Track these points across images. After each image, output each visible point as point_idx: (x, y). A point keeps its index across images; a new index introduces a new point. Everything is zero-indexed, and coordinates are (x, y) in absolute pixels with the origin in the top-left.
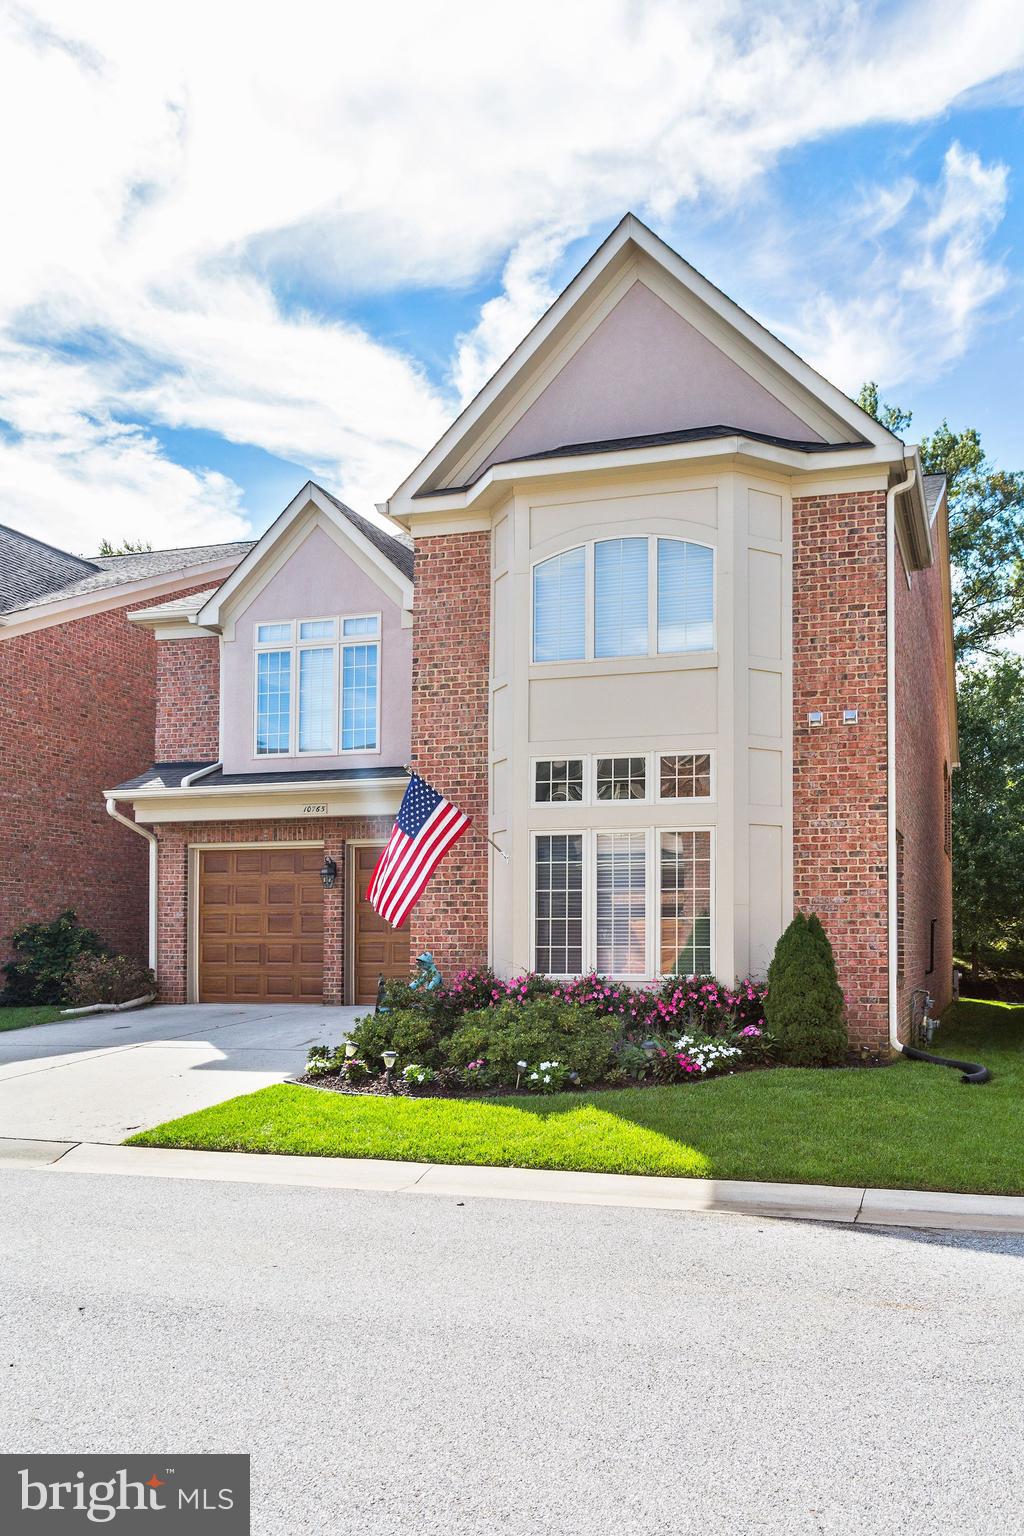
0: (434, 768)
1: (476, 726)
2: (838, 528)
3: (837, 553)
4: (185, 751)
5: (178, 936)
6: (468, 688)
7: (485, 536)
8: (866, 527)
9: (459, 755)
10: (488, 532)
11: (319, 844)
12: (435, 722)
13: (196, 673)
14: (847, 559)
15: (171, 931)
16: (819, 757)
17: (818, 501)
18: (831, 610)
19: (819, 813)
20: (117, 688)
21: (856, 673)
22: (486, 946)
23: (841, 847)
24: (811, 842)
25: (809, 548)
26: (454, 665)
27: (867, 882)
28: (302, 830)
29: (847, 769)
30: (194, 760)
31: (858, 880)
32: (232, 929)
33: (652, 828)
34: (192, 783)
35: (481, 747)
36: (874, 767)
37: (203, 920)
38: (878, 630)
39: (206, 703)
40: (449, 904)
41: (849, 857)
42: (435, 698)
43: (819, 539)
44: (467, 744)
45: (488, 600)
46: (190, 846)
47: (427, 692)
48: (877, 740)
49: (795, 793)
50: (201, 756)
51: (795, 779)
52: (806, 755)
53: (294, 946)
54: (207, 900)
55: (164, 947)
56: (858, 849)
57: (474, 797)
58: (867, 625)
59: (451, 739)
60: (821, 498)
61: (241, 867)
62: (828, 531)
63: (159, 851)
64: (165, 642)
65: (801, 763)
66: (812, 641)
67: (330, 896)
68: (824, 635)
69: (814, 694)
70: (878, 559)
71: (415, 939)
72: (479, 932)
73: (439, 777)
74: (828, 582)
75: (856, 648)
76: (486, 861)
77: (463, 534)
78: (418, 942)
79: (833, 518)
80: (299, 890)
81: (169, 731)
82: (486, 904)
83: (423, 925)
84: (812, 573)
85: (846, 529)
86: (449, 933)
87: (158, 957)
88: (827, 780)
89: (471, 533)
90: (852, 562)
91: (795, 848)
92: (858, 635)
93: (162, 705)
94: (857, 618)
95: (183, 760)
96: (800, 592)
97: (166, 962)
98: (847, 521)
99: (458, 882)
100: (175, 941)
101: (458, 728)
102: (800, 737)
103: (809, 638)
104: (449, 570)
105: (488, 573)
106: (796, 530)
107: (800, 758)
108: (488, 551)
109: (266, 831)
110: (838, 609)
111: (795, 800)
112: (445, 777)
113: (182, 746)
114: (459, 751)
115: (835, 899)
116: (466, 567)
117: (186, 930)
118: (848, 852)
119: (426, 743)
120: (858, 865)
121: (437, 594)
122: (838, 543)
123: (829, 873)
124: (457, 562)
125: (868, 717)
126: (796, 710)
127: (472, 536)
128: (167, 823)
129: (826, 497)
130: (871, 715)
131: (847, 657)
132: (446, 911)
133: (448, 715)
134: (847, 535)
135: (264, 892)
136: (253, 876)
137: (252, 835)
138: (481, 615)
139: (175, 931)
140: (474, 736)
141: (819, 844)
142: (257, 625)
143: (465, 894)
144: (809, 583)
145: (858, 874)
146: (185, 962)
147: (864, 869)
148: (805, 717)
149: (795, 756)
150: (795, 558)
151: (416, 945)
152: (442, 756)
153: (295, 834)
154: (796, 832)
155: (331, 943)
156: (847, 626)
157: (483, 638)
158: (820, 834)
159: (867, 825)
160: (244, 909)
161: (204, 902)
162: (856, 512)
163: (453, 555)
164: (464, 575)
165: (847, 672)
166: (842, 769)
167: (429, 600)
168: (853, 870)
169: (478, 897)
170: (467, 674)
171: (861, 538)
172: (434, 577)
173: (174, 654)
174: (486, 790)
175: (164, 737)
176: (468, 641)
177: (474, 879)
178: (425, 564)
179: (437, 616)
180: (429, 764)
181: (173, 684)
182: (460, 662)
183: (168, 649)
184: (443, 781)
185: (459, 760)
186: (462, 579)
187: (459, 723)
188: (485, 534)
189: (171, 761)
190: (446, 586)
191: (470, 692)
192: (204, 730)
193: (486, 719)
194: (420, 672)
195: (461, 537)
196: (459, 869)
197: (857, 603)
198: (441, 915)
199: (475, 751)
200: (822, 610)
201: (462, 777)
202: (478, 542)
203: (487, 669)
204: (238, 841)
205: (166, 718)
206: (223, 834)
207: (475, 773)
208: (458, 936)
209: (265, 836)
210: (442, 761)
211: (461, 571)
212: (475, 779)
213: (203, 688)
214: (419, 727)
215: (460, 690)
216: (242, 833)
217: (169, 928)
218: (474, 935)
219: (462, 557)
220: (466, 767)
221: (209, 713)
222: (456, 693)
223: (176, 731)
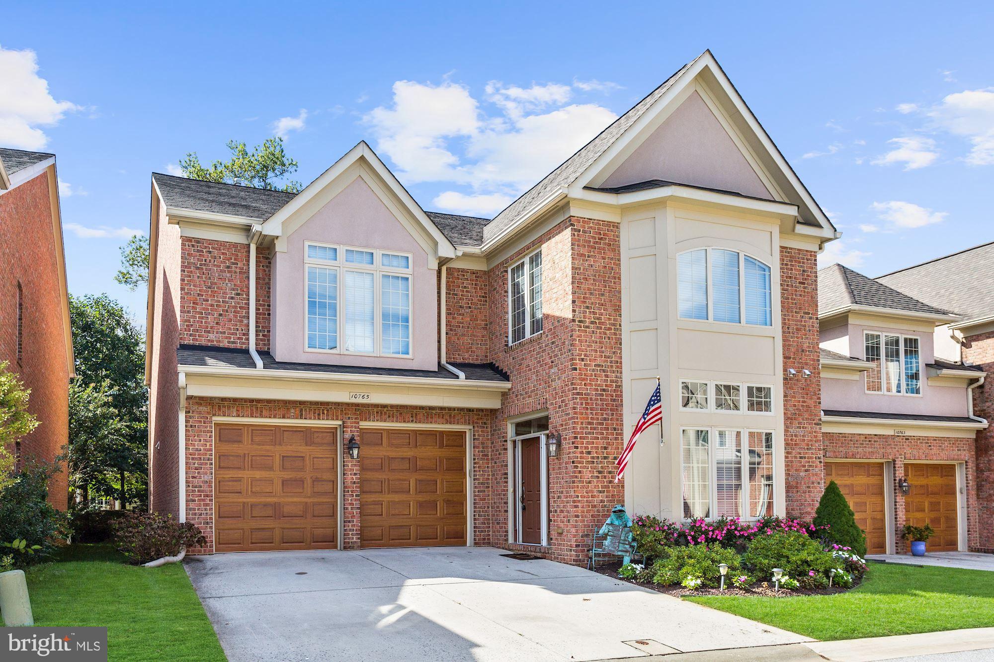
0: (588, 378)
1: (614, 353)
2: (798, 268)
3: (798, 281)
4: (211, 336)
5: (206, 496)
6: (608, 326)
7: (616, 226)
9: (604, 371)
10: (618, 223)
11: (336, 424)
12: (588, 346)
13: (221, 271)
14: (802, 286)
15: (199, 491)
16: (793, 394)
18: (796, 312)
21: (807, 349)
23: (803, 445)
24: (790, 441)
26: (599, 309)
28: (326, 412)
30: (221, 345)
32: (247, 490)
33: (745, 429)
35: (618, 367)
36: (816, 402)
37: (218, 483)
38: (816, 327)
39: (232, 298)
40: (600, 472)
41: (806, 451)
42: (588, 330)
43: (790, 272)
44: (609, 364)
45: (620, 269)
47: (582, 324)
48: (817, 387)
49: (785, 413)
50: (229, 342)
51: (784, 405)
52: (788, 392)
53: (305, 504)
54: (222, 465)
55: (192, 505)
56: (810, 446)
57: (614, 400)
58: (811, 324)
59: (599, 359)
60: (790, 248)
61: (256, 439)
62: (793, 268)
63: (187, 421)
66: (788, 328)
67: (350, 464)
68: (793, 325)
69: (790, 358)
71: (577, 496)
72: (619, 492)
73: (591, 385)
74: (794, 297)
75: (807, 338)
77: (603, 221)
78: (580, 499)
79: (795, 261)
84: (787, 290)
85: (801, 269)
86: (600, 492)
87: (186, 514)
89: (608, 222)
90: (805, 288)
91: (785, 444)
92: (808, 330)
94: (807, 319)
95: (209, 344)
98: (801, 264)
99: (605, 458)
100: (203, 500)
101: (603, 352)
102: (786, 382)
103: (787, 326)
104: (594, 243)
105: (619, 251)
106: (781, 264)
108: (618, 236)
110: (798, 313)
111: (785, 417)
112: (596, 385)
113: (209, 332)
114: (604, 368)
115: (801, 474)
116: (605, 244)
118: (806, 447)
119: (583, 360)
120: (810, 455)
121: (587, 258)
122: (798, 275)
123: (798, 459)
124: (599, 239)
125: (813, 374)
126: (784, 366)
127: (609, 224)
129: (793, 249)
131: (804, 340)
132: (598, 477)
134: (802, 272)
135: (277, 461)
136: (269, 447)
137: (281, 412)
138: (615, 278)
139: (202, 491)
140: (613, 359)
141: (794, 443)
142: (305, 244)
143: (610, 466)
144: (785, 296)
145: (810, 460)
148: (788, 371)
149: (784, 392)
150: (781, 280)
152: (593, 370)
153: (319, 415)
156: (803, 323)
157: (617, 294)
158: (794, 437)
159: (814, 433)
160: (258, 474)
161: (219, 467)
162: (805, 261)
163: (596, 233)
164: (604, 249)
165: (804, 348)
167: (582, 261)
168: (808, 458)
170: (608, 316)
171: (808, 276)
172: (584, 246)
174: (621, 396)
175: (189, 321)
176: (608, 294)
177: (615, 456)
178: (578, 235)
179: (587, 273)
180: (585, 375)
181: (198, 277)
182: (603, 307)
183: (193, 246)
184: (594, 387)
185: (604, 374)
186: (603, 251)
187: (603, 349)
188: (616, 224)
189: (197, 343)
190: (592, 254)
191: (610, 329)
192: (230, 320)
193: (620, 349)
194: (577, 309)
195: (602, 223)
196: (606, 448)
197: (806, 311)
198: (595, 480)
199: (614, 369)
200: (792, 312)
201: (606, 386)
202: (612, 228)
203: (620, 315)
204: (266, 417)
205: (192, 305)
206: (252, 410)
207: (614, 384)
208: (605, 494)
209: (292, 414)
210: (593, 373)
211: (602, 246)
212: (614, 388)
213: (229, 285)
214: (578, 348)
215: (603, 327)
216: (270, 410)
217: (196, 489)
218: (615, 493)
219: (602, 236)
220: (609, 379)
221: (235, 307)
222: (601, 328)
223: (202, 318)
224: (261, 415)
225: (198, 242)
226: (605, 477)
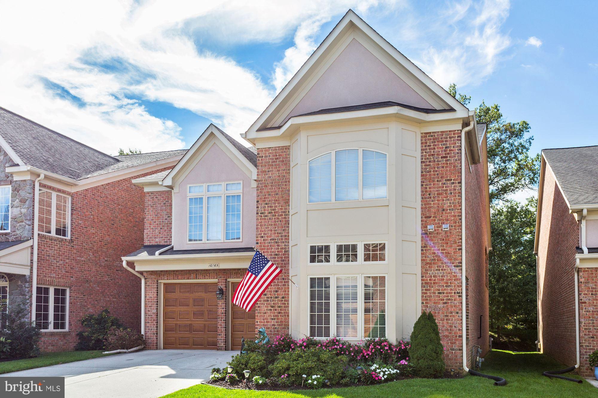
0: (266, 248)
1: (284, 230)
2: (440, 146)
3: (440, 156)
4: (157, 240)
5: (154, 320)
6: (280, 213)
7: (288, 148)
8: (452, 146)
9: (276, 243)
10: (289, 146)
11: (216, 280)
12: (266, 228)
13: (162, 206)
14: (444, 159)
15: (151, 318)
16: (432, 245)
17: (432, 134)
18: (438, 181)
19: (432, 269)
20: (127, 212)
21: (448, 208)
22: (288, 325)
23: (442, 283)
24: (429, 281)
25: (428, 154)
26: (275, 203)
27: (453, 298)
28: (208, 275)
29: (444, 250)
30: (161, 244)
31: (449, 298)
32: (177, 317)
33: (360, 274)
34: (160, 254)
35: (286, 239)
36: (456, 249)
37: (165, 314)
38: (458, 190)
39: (166, 219)
40: (272, 307)
41: (445, 288)
42: (266, 218)
43: (432, 151)
44: (280, 238)
45: (289, 175)
46: (159, 281)
47: (263, 215)
48: (457, 237)
49: (422, 260)
50: (164, 242)
51: (422, 254)
52: (427, 243)
53: (204, 324)
54: (167, 304)
55: (148, 325)
56: (449, 284)
57: (283, 261)
58: (453, 188)
59: (273, 235)
60: (433, 133)
61: (182, 291)
62: (436, 147)
63: (146, 283)
64: (148, 193)
65: (425, 247)
66: (429, 195)
67: (220, 303)
68: (434, 191)
69: (430, 217)
70: (457, 160)
71: (257, 322)
72: (286, 319)
73: (268, 252)
74: (436, 169)
75: (448, 198)
76: (288, 288)
77: (278, 147)
78: (259, 323)
79: (438, 141)
80: (206, 300)
81: (150, 231)
82: (288, 307)
83: (261, 316)
84: (429, 165)
85: (444, 146)
86: (272, 319)
87: (145, 329)
88: (436, 255)
89: (282, 147)
90: (446, 161)
91: (422, 284)
92: (449, 192)
93: (147, 220)
94: (449, 185)
95: (156, 244)
96: (424, 173)
97: (149, 332)
98: (444, 143)
99: (276, 297)
100: (153, 322)
101: (276, 231)
102: (424, 236)
103: (428, 193)
104: (272, 163)
105: (289, 164)
106: (422, 146)
107: (424, 245)
108: (289, 155)
109: (192, 275)
110: (440, 181)
111: (422, 263)
112: (271, 252)
113: (156, 238)
114: (276, 241)
115: (439, 306)
116: (280, 161)
117: (157, 318)
118: (445, 285)
119: (262, 237)
120: (449, 291)
121: (267, 173)
122: (440, 152)
123: (436, 294)
124: (276, 159)
125: (453, 227)
126: (422, 224)
128: (149, 271)
129: (435, 132)
130: (455, 226)
131: (444, 202)
132: (271, 310)
133: (272, 225)
134: (444, 149)
135: (191, 301)
136: (187, 294)
137: (186, 276)
138: (286, 182)
139: (153, 318)
140: (283, 234)
141: (432, 282)
142: (189, 186)
143: (279, 303)
144: (428, 170)
145: (449, 295)
146: (157, 332)
147: (452, 293)
148: (426, 227)
149: (422, 244)
150: (422, 159)
151: (258, 325)
152: (269, 243)
153: (205, 276)
154: (422, 277)
155: (221, 324)
156: (444, 188)
157: (287, 192)
158: (433, 278)
159: (453, 274)
160: (183, 309)
161: (165, 306)
162: (448, 139)
163: (274, 156)
164: (279, 165)
165: (444, 208)
166: (442, 250)
167: (263, 176)
168: (447, 293)
169: (285, 304)
170: (280, 207)
171: (450, 150)
172: (266, 166)
173: (152, 198)
174: (288, 257)
175: (148, 234)
176: (280, 193)
177: (283, 296)
178: (262, 160)
179: (267, 182)
180: (264, 246)
181: (152, 211)
182: (277, 202)
183: (150, 196)
184: (270, 253)
185: (276, 244)
186: (278, 166)
187: (276, 228)
188: (288, 147)
189: (151, 244)
190: (271, 169)
191: (282, 215)
192: (165, 231)
193: (288, 227)
194: (259, 206)
195: (277, 148)
196: (277, 291)
197: (448, 178)
198: (269, 312)
199: (284, 241)
200: (433, 181)
201: (278, 252)
202: (285, 150)
203: (289, 205)
204: (180, 279)
205: (149, 225)
206: (173, 276)
207: (283, 250)
208: (276, 320)
209: (192, 277)
210: (269, 245)
211: (277, 163)
212: (284, 253)
213: (165, 213)
214: (259, 230)
215: (277, 214)
216: (182, 276)
217: (150, 317)
218: (283, 320)
219: (278, 157)
220: (280, 247)
221: (168, 224)
222: (275, 215)
223: (153, 231)
224: (178, 278)
225: (152, 193)
226: (276, 310)
